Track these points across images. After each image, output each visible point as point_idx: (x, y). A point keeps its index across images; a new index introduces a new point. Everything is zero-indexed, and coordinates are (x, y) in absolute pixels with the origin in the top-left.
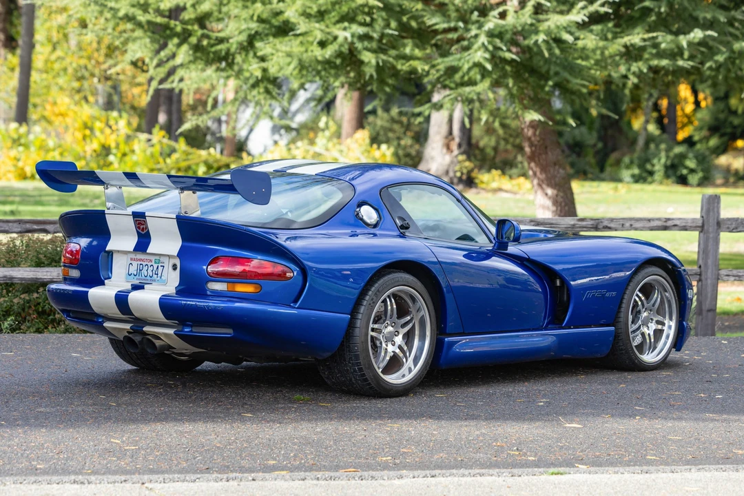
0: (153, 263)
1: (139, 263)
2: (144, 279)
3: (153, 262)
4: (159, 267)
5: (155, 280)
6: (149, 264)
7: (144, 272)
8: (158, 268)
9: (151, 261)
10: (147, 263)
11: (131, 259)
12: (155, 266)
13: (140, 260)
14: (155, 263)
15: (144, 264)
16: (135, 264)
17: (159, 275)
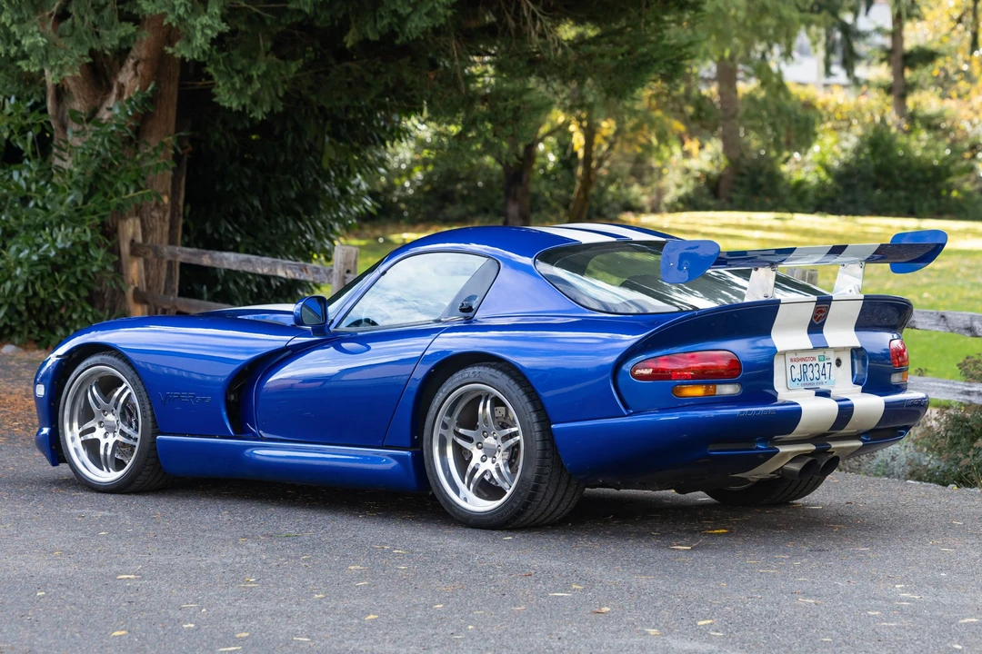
0: (817, 361)
2: (810, 384)
3: (817, 359)
4: (826, 365)
5: (822, 383)
6: (814, 363)
7: (810, 374)
8: (824, 366)
9: (814, 359)
11: (792, 360)
12: (821, 364)
13: (802, 359)
14: (820, 360)
15: (808, 363)
16: (797, 365)
17: (827, 375)
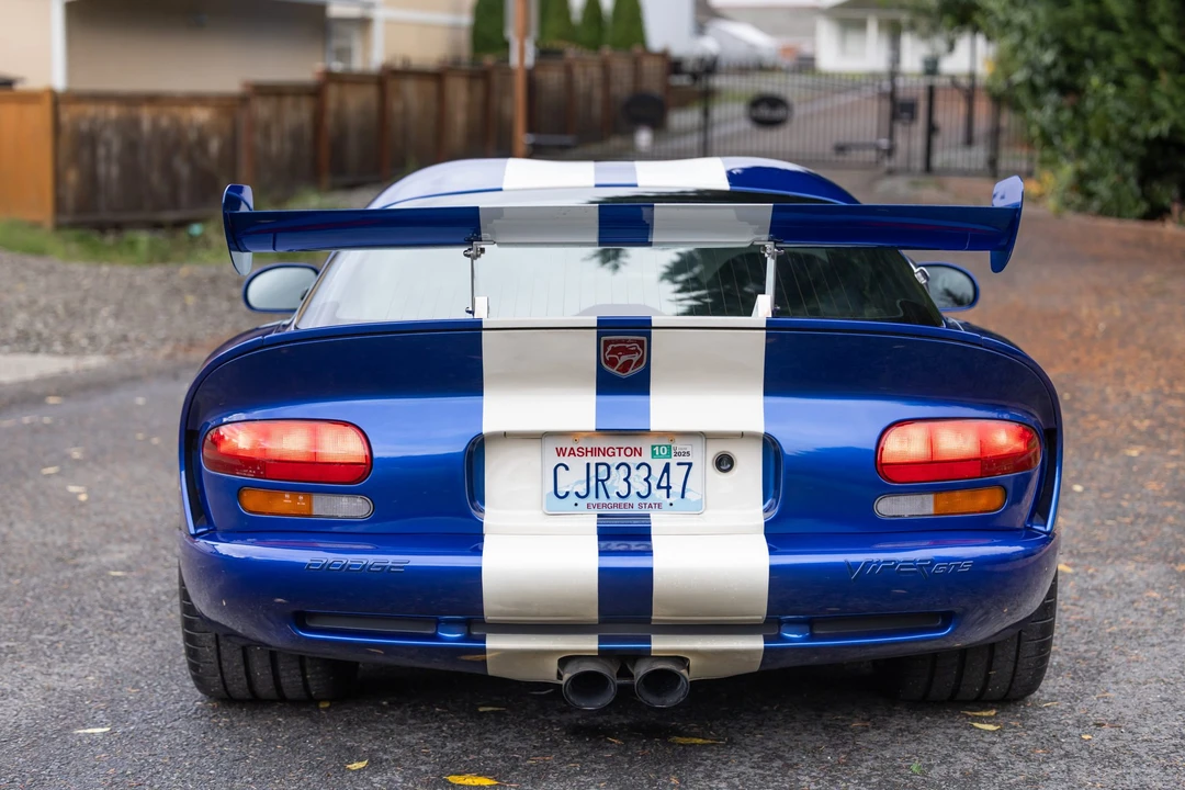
0: (646, 458)
1: (593, 460)
2: (619, 506)
3: (647, 452)
4: (673, 468)
5: (659, 506)
6: (634, 460)
7: (617, 483)
8: (667, 469)
9: (637, 452)
10: (623, 459)
11: (562, 453)
12: (657, 464)
13: (595, 452)
14: (653, 456)
15: (614, 461)
16: (578, 463)
17: (676, 488)
